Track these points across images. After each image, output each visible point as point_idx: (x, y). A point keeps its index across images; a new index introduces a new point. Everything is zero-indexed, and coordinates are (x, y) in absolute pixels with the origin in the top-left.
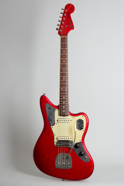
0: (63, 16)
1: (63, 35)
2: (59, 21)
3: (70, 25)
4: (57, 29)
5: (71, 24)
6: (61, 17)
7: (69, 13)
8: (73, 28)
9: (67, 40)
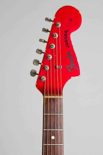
0: (51, 39)
1: (50, 93)
2: (39, 51)
3: (69, 63)
4: (33, 73)
5: (72, 61)
6: (45, 42)
7: (66, 32)
8: (76, 73)
9: (61, 106)
